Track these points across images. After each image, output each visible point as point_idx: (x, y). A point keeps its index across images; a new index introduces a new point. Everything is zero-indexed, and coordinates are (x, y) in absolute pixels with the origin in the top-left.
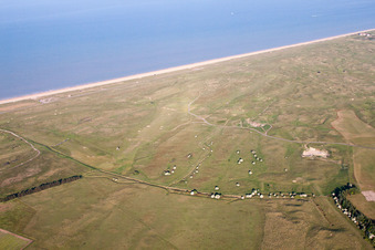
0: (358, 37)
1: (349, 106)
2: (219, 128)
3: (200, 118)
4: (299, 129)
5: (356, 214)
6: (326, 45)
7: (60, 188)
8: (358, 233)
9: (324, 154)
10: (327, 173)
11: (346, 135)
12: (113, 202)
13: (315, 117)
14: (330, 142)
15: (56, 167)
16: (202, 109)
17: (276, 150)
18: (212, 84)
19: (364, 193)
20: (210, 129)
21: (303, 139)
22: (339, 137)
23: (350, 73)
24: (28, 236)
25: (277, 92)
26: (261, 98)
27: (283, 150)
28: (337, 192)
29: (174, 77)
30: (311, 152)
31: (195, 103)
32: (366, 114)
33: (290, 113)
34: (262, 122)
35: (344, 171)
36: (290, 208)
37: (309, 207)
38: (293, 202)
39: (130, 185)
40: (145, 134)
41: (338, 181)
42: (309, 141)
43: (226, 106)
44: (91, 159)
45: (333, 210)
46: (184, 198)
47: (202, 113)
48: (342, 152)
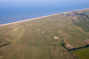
0: (59, 14)
1: (61, 29)
2: (36, 33)
4: (52, 33)
5: (67, 49)
6: (53, 16)
7: (6, 46)
8: (68, 52)
9: (58, 38)
10: (59, 42)
11: (62, 34)
12: (19, 48)
13: (55, 31)
14: (59, 36)
15: (3, 42)
17: (48, 38)
18: (31, 25)
19: (67, 45)
20: (34, 34)
21: (53, 35)
22: (60, 35)
23: (59, 22)
24: (3, 56)
25: (46, 26)
26: (43, 27)
27: (50, 38)
28: (62, 45)
29: (23, 23)
30: (56, 38)
31: (29, 28)
32: (64, 30)
33: (49, 30)
34: (44, 32)
35: (63, 41)
36: (54, 48)
37: (58, 48)
38: (55, 47)
39: (21, 45)
40: (20, 35)
41: (62, 43)
42: (55, 36)
43: (36, 29)
44: (10, 40)
45: (63, 48)
46: (33, 47)
47: (31, 31)
48: (62, 37)
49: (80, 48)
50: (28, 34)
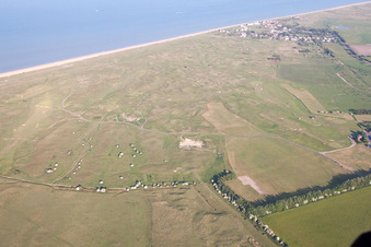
0: (218, 33)
1: (217, 99)
2: (95, 124)
3: (75, 114)
4: (173, 122)
5: (235, 197)
6: (189, 41)
8: (239, 215)
9: (199, 144)
10: (204, 162)
11: (217, 125)
13: (186, 110)
14: (204, 133)
16: (76, 106)
17: (154, 142)
18: (83, 81)
19: (240, 178)
20: (87, 125)
21: (179, 131)
22: (211, 128)
23: (214, 67)
25: (148, 87)
26: (133, 93)
27: (161, 143)
28: (216, 179)
29: (44, 75)
30: (187, 143)
31: (69, 100)
32: (233, 104)
33: (163, 106)
34: (137, 116)
35: (220, 159)
36: (174, 197)
37: (191, 194)
38: (176, 190)
39: (13, 185)
40: (21, 132)
41: (214, 168)
42: (184, 132)
43: (101, 102)
45: (215, 195)
46: (69, 194)
47: (77, 110)
48: (218, 141)
49: (302, 193)
50: (59, 125)
